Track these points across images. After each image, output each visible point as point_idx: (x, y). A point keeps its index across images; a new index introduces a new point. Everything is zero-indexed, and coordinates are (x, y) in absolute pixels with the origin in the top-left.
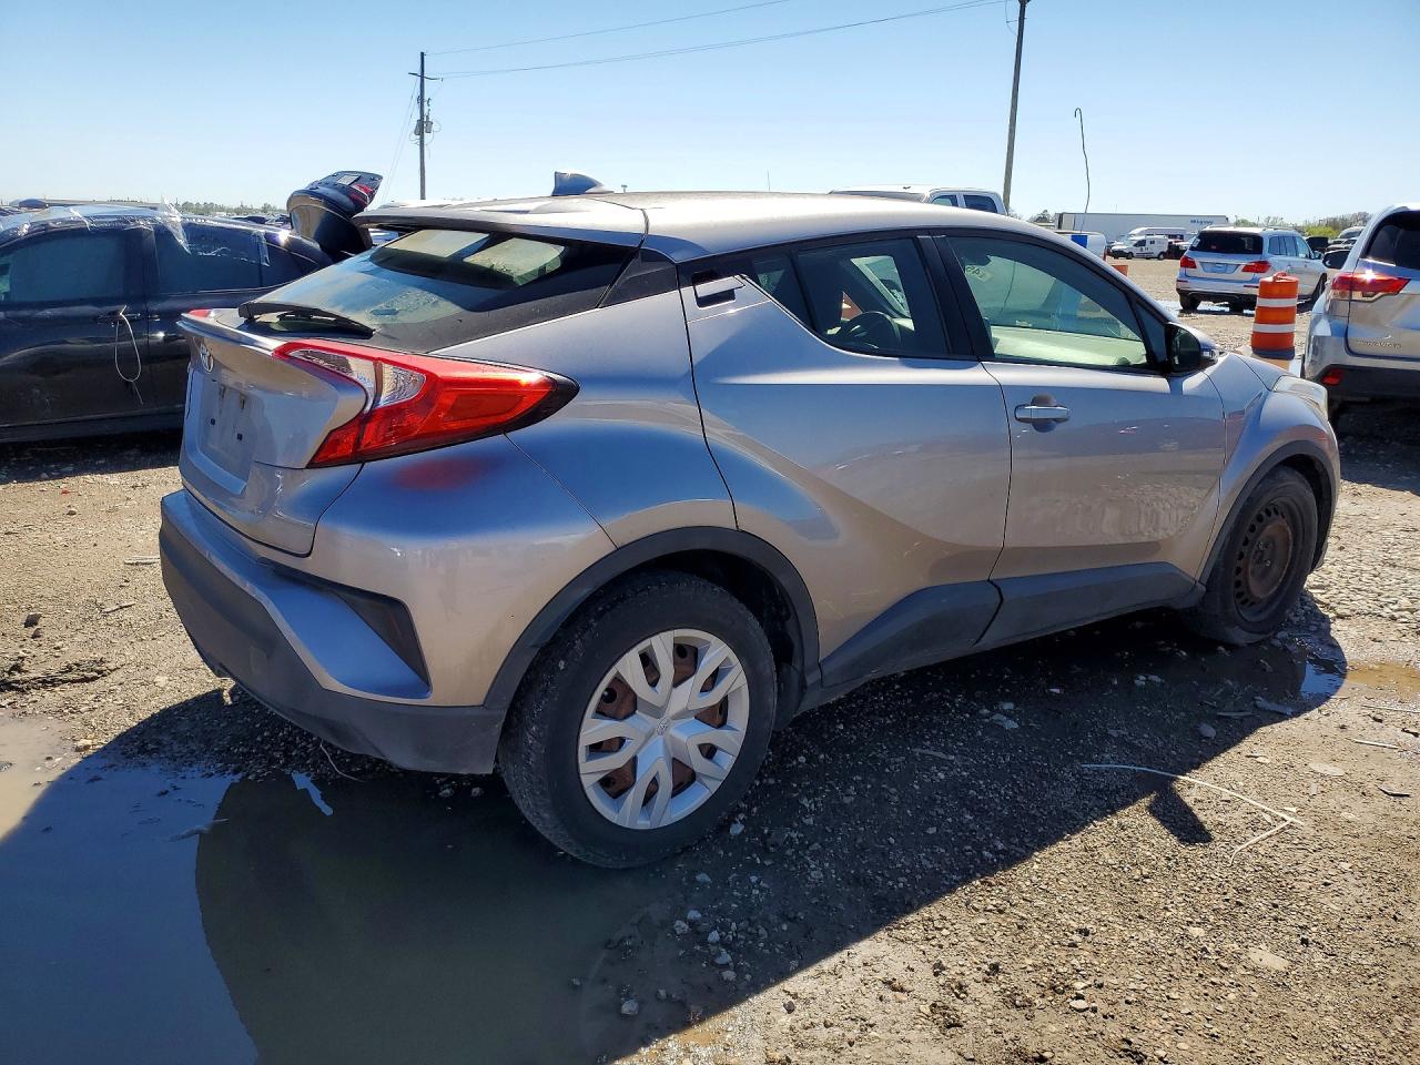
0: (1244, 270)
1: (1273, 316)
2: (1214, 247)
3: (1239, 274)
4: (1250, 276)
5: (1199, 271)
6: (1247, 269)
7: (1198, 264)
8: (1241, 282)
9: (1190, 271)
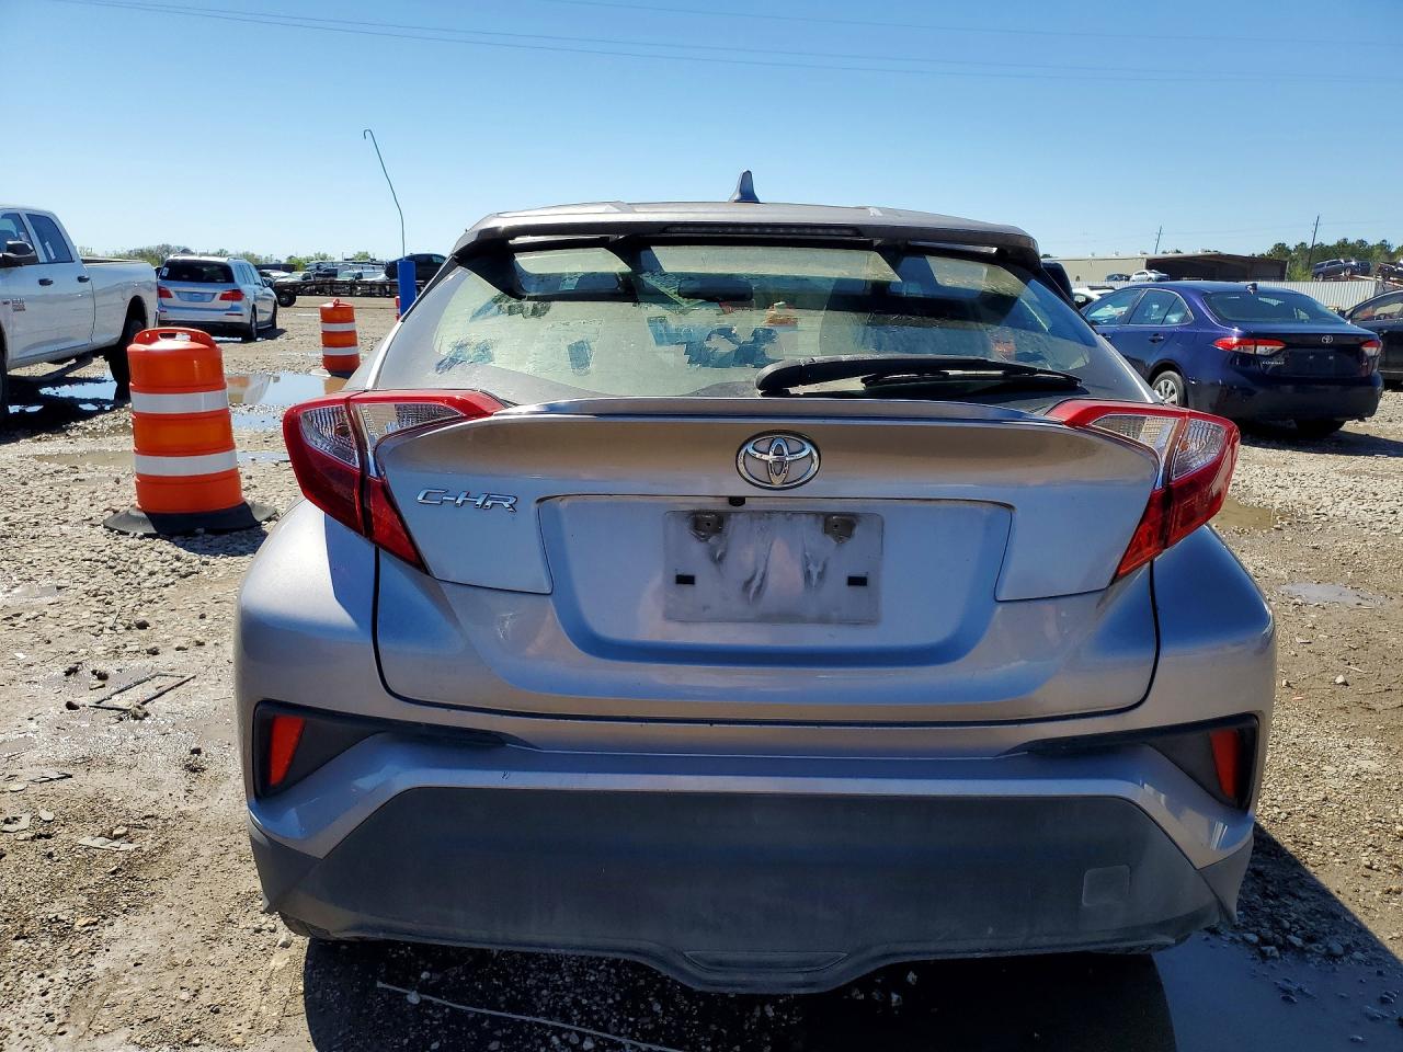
0: (222, 299)
1: (338, 340)
2: (185, 276)
3: (217, 302)
4: (228, 304)
5: (175, 300)
6: (224, 297)
7: (173, 293)
8: (223, 310)
9: (166, 301)
